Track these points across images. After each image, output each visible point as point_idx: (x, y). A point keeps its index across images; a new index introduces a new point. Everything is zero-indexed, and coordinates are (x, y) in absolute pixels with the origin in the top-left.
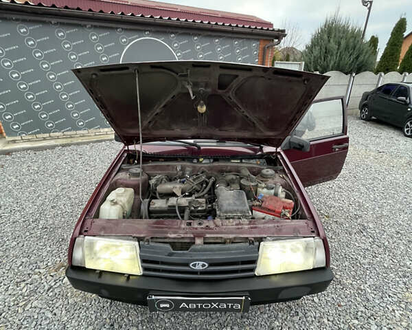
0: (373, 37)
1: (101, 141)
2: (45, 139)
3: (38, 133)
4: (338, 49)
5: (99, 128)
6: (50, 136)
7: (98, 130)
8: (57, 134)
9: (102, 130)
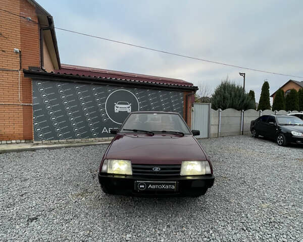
0: (251, 91)
1: (89, 145)
2: (55, 143)
3: (52, 139)
4: (231, 97)
5: (88, 138)
6: (59, 142)
7: (88, 139)
8: (63, 140)
9: (90, 139)
